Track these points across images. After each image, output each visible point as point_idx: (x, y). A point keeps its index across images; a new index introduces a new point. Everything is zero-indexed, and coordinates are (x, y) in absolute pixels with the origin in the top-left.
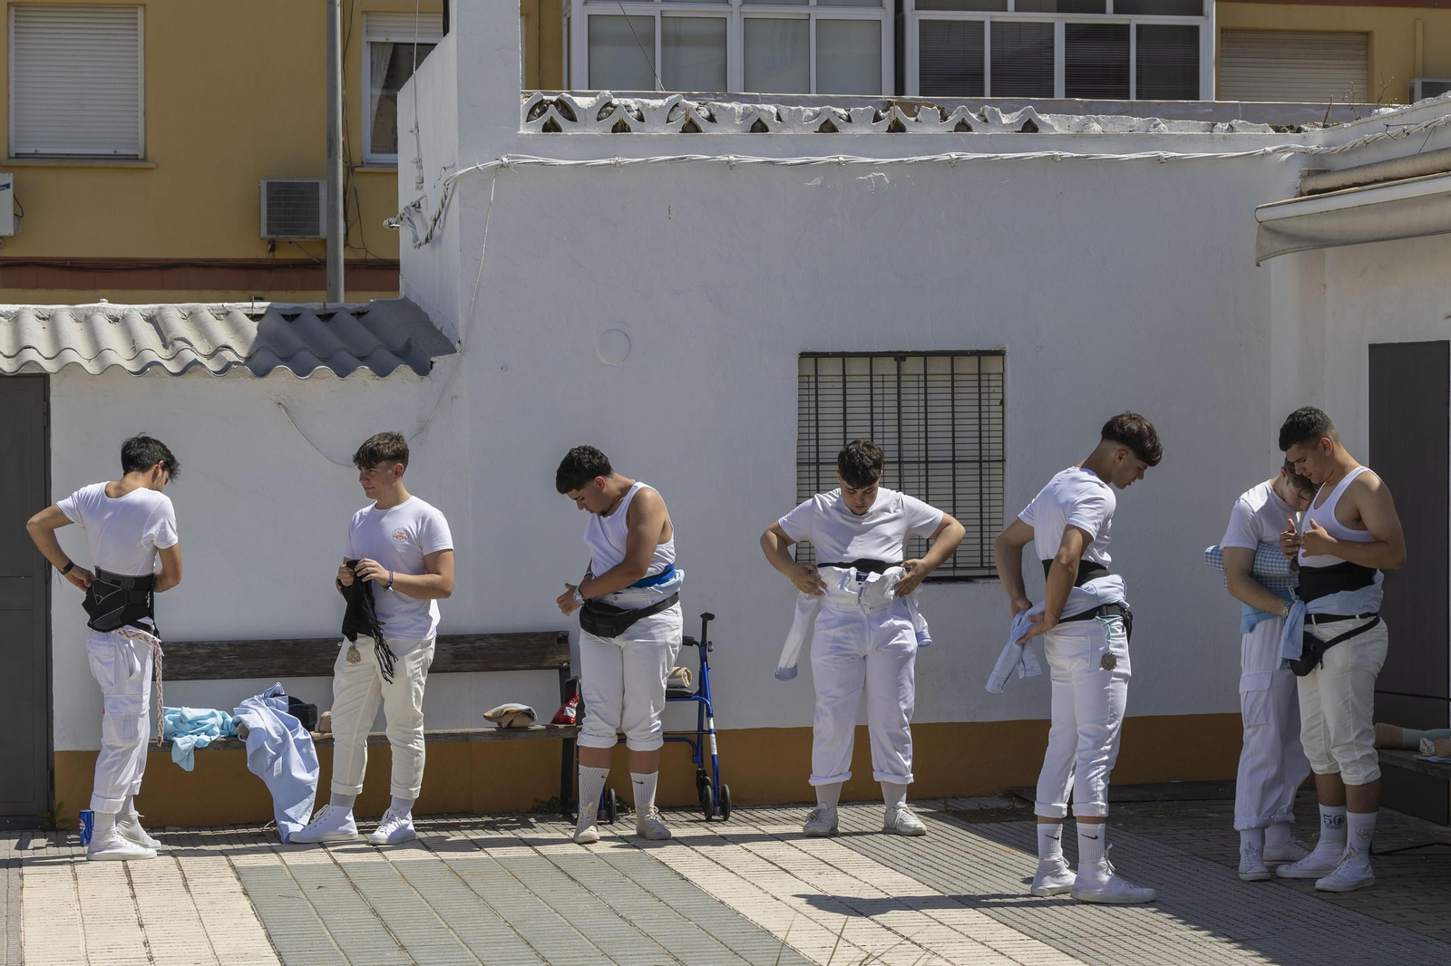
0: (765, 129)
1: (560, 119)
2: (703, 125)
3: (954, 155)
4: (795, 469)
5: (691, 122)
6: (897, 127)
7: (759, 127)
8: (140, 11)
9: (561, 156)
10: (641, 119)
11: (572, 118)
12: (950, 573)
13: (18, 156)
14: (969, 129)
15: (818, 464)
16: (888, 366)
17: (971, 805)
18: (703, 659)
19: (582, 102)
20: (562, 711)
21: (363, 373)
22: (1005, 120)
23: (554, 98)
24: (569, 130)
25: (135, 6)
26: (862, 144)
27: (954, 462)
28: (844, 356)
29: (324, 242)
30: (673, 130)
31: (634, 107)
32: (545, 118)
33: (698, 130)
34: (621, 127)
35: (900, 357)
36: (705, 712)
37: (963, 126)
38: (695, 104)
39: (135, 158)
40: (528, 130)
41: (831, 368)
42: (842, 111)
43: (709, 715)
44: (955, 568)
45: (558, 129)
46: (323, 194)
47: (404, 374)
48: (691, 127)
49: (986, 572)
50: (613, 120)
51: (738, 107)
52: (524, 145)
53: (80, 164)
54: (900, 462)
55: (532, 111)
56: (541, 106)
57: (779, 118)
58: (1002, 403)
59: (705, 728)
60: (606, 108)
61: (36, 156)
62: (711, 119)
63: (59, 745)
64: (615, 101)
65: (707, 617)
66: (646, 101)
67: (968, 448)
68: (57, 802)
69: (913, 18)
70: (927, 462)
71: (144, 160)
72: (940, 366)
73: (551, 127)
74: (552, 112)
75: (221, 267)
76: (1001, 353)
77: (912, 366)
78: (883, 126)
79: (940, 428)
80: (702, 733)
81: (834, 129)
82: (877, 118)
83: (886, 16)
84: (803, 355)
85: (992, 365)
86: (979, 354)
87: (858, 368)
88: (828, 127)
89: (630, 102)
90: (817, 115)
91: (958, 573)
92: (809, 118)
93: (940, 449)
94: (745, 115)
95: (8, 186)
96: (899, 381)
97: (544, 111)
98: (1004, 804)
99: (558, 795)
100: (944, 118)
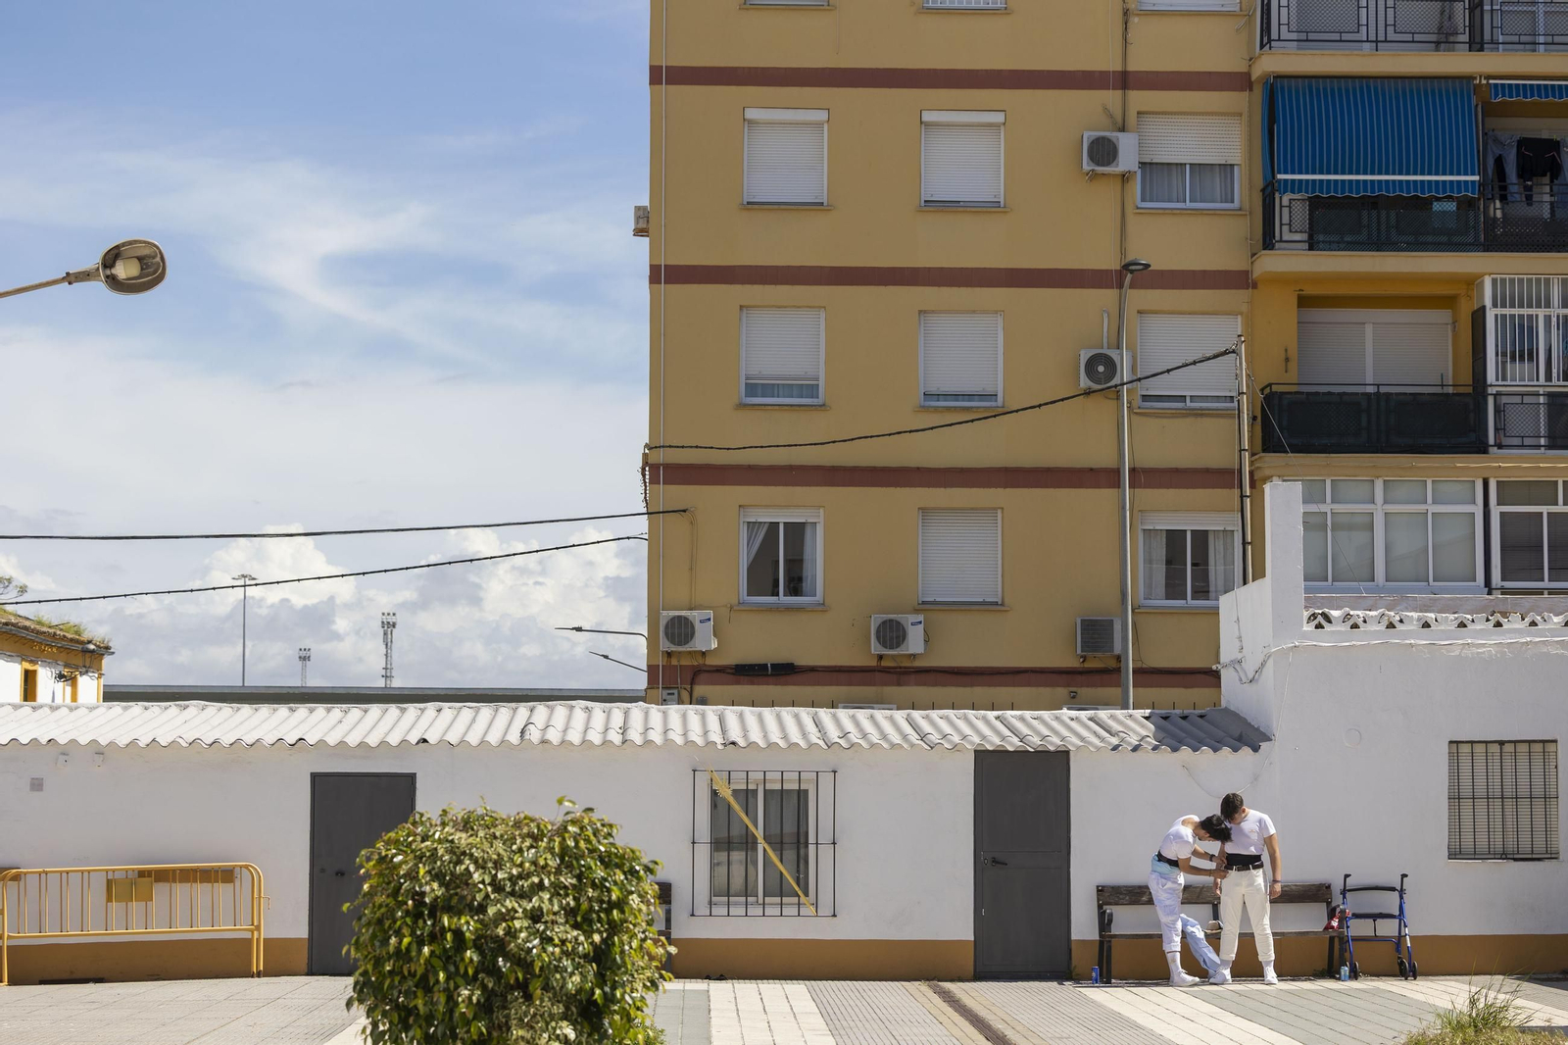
0: (1429, 626)
1: (1324, 623)
2: (1397, 624)
3: (1528, 639)
4: (1447, 801)
5: (1391, 623)
6: (1498, 624)
7: (1426, 625)
8: (999, 511)
9: (1326, 639)
10: (1365, 622)
11: (1330, 622)
12: (1530, 856)
13: (924, 603)
14: (1537, 625)
15: (1459, 798)
16: (1496, 748)
17: (1545, 976)
18: (1401, 898)
19: (1335, 614)
20: (1330, 923)
21: (1226, 750)
22: (1556, 619)
23: (1320, 612)
24: (1328, 627)
25: (996, 509)
26: (1481, 633)
27: (1531, 798)
28: (1472, 742)
29: (1118, 658)
30: (1382, 627)
31: (1361, 616)
32: (1316, 622)
33: (1395, 627)
34: (1355, 626)
35: (1502, 743)
36: (1402, 924)
37: (1533, 624)
38: (1392, 614)
39: (996, 604)
40: (1309, 628)
41: (1465, 749)
42: (1469, 616)
43: (1405, 926)
44: (1532, 853)
45: (1323, 627)
46: (1117, 627)
47: (1246, 751)
48: (1391, 626)
49: (1549, 856)
50: (1351, 622)
51: (1415, 615)
52: (1305, 636)
53: (963, 608)
54: (1502, 798)
55: (1309, 618)
56: (1314, 616)
57: (1436, 621)
58: (1556, 767)
59: (1403, 934)
60: (1348, 616)
61: (934, 603)
62: (1401, 621)
63: (1074, 937)
64: (1352, 613)
65: (1404, 876)
66: (1368, 612)
67: (1538, 791)
68: (1073, 965)
69: (1496, 511)
70: (1517, 798)
71: (1002, 605)
72: (1523, 748)
73: (1319, 626)
74: (1320, 619)
75: (1053, 672)
76: (1555, 741)
77: (1508, 748)
78: (1491, 624)
79: (1523, 780)
80: (1401, 937)
81: (1465, 626)
82: (1488, 620)
83: (1478, 510)
84: (1451, 742)
85: (1551, 747)
86: (1544, 742)
87: (1480, 749)
88: (1462, 625)
89: (1359, 613)
90: (1456, 619)
91: (1534, 856)
92: (1452, 621)
93: (1524, 791)
94: (1419, 619)
95: (920, 622)
96: (1501, 756)
97: (1315, 618)
98: (1561, 976)
99: (1326, 967)
100: (1523, 619)
